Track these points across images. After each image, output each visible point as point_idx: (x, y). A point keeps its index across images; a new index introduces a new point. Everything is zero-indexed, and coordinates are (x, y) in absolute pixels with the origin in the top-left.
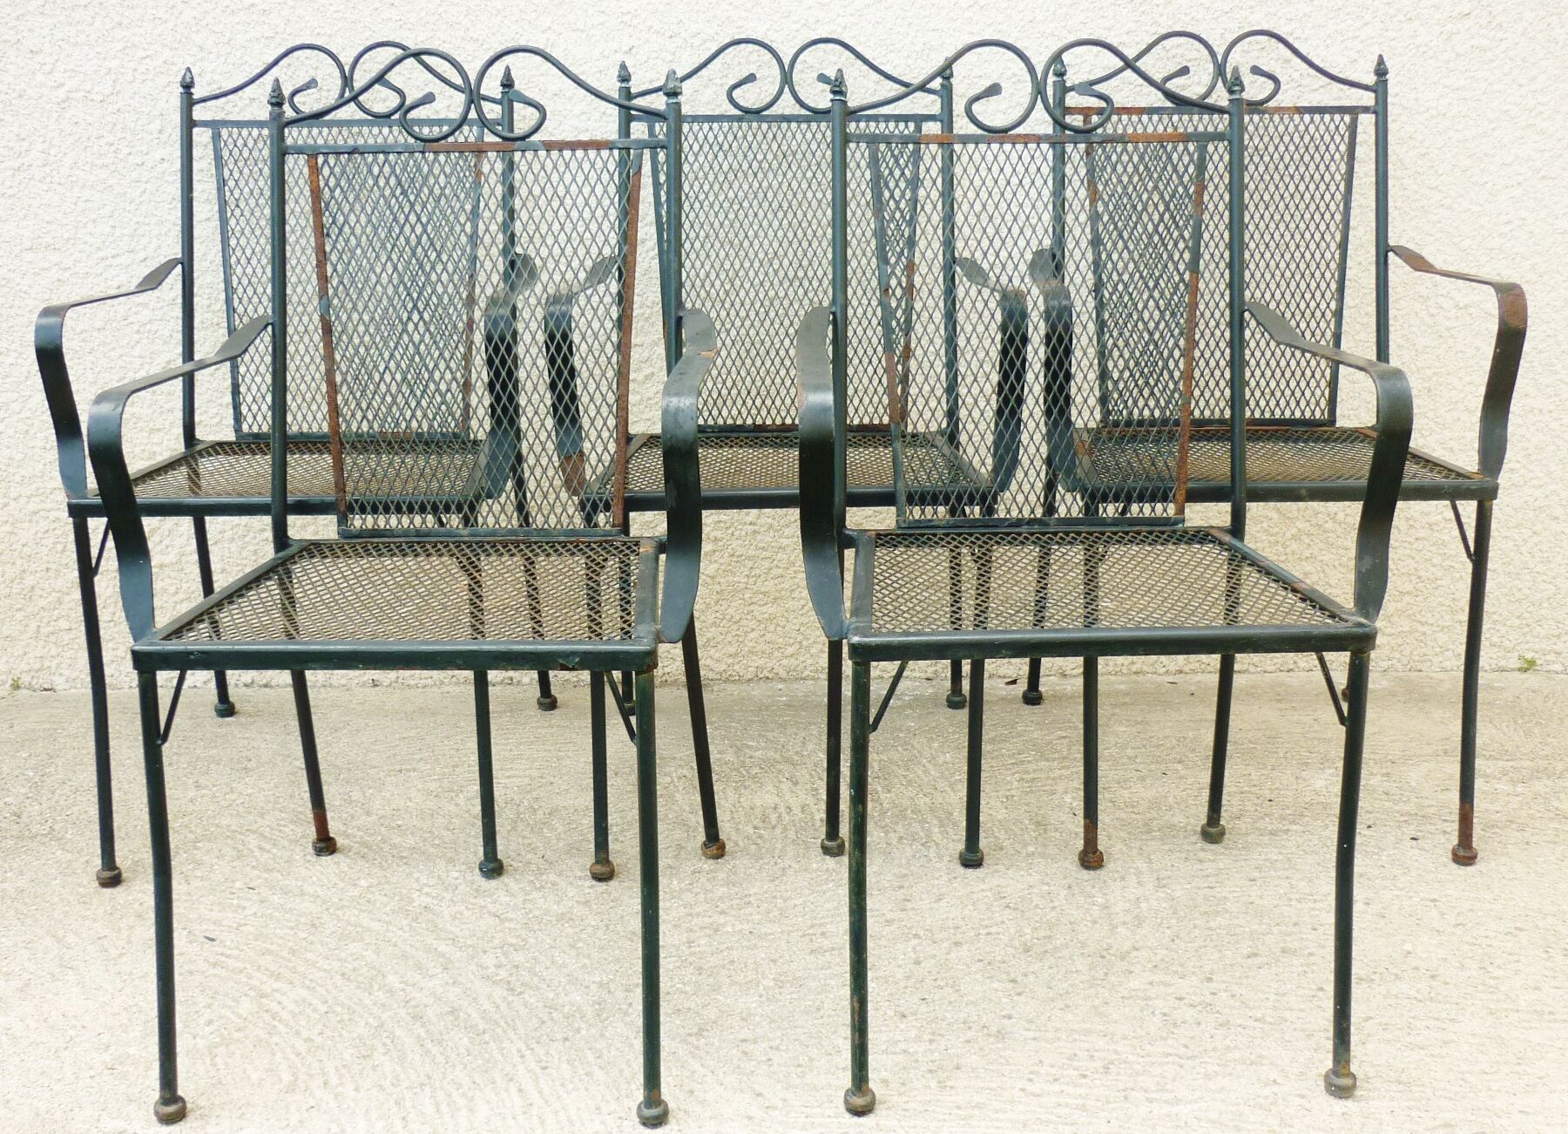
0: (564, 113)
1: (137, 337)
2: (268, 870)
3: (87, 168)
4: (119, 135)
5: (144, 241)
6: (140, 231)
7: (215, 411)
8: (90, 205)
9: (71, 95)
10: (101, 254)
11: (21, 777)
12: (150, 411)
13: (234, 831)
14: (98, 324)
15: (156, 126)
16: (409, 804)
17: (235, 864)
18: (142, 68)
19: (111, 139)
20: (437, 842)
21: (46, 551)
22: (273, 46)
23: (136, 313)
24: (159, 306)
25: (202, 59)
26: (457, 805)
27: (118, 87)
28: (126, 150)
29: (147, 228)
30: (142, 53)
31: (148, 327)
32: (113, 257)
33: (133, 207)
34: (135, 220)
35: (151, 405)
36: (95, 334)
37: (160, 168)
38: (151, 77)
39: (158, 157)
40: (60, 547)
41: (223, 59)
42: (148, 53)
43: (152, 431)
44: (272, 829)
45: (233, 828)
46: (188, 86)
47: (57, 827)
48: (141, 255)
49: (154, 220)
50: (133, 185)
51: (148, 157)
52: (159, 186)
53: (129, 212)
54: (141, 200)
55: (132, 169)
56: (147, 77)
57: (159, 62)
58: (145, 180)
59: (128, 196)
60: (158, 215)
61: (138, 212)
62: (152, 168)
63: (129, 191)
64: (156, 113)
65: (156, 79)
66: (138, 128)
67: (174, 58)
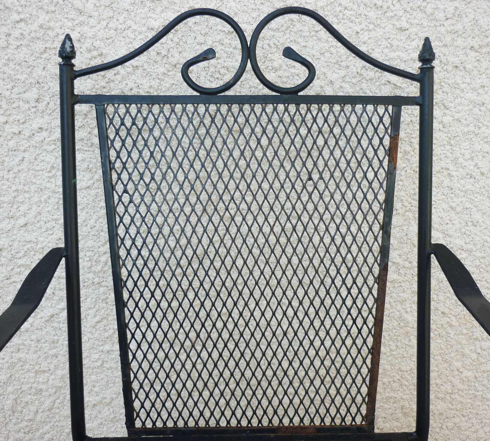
0: (463, 86)
5: (23, 208)
6: (20, 198)
7: (97, 356)
12: (35, 356)
18: (16, 33)
22: (159, 9)
25: (81, 24)
29: (27, 195)
30: (16, 17)
33: (11, 175)
34: (14, 188)
35: (36, 352)
37: (38, 138)
38: (25, 42)
39: (35, 126)
42: (22, 16)
43: (37, 372)
46: (65, 54)
48: (22, 221)
49: (33, 188)
50: (10, 153)
51: (25, 125)
52: (38, 155)
53: (8, 180)
54: (20, 168)
55: (9, 137)
56: (21, 42)
57: (35, 27)
58: (23, 148)
59: (6, 164)
60: (38, 183)
61: (17, 180)
62: (30, 137)
63: (7, 159)
64: (32, 81)
65: (31, 44)
66: (14, 96)
67: (52, 24)
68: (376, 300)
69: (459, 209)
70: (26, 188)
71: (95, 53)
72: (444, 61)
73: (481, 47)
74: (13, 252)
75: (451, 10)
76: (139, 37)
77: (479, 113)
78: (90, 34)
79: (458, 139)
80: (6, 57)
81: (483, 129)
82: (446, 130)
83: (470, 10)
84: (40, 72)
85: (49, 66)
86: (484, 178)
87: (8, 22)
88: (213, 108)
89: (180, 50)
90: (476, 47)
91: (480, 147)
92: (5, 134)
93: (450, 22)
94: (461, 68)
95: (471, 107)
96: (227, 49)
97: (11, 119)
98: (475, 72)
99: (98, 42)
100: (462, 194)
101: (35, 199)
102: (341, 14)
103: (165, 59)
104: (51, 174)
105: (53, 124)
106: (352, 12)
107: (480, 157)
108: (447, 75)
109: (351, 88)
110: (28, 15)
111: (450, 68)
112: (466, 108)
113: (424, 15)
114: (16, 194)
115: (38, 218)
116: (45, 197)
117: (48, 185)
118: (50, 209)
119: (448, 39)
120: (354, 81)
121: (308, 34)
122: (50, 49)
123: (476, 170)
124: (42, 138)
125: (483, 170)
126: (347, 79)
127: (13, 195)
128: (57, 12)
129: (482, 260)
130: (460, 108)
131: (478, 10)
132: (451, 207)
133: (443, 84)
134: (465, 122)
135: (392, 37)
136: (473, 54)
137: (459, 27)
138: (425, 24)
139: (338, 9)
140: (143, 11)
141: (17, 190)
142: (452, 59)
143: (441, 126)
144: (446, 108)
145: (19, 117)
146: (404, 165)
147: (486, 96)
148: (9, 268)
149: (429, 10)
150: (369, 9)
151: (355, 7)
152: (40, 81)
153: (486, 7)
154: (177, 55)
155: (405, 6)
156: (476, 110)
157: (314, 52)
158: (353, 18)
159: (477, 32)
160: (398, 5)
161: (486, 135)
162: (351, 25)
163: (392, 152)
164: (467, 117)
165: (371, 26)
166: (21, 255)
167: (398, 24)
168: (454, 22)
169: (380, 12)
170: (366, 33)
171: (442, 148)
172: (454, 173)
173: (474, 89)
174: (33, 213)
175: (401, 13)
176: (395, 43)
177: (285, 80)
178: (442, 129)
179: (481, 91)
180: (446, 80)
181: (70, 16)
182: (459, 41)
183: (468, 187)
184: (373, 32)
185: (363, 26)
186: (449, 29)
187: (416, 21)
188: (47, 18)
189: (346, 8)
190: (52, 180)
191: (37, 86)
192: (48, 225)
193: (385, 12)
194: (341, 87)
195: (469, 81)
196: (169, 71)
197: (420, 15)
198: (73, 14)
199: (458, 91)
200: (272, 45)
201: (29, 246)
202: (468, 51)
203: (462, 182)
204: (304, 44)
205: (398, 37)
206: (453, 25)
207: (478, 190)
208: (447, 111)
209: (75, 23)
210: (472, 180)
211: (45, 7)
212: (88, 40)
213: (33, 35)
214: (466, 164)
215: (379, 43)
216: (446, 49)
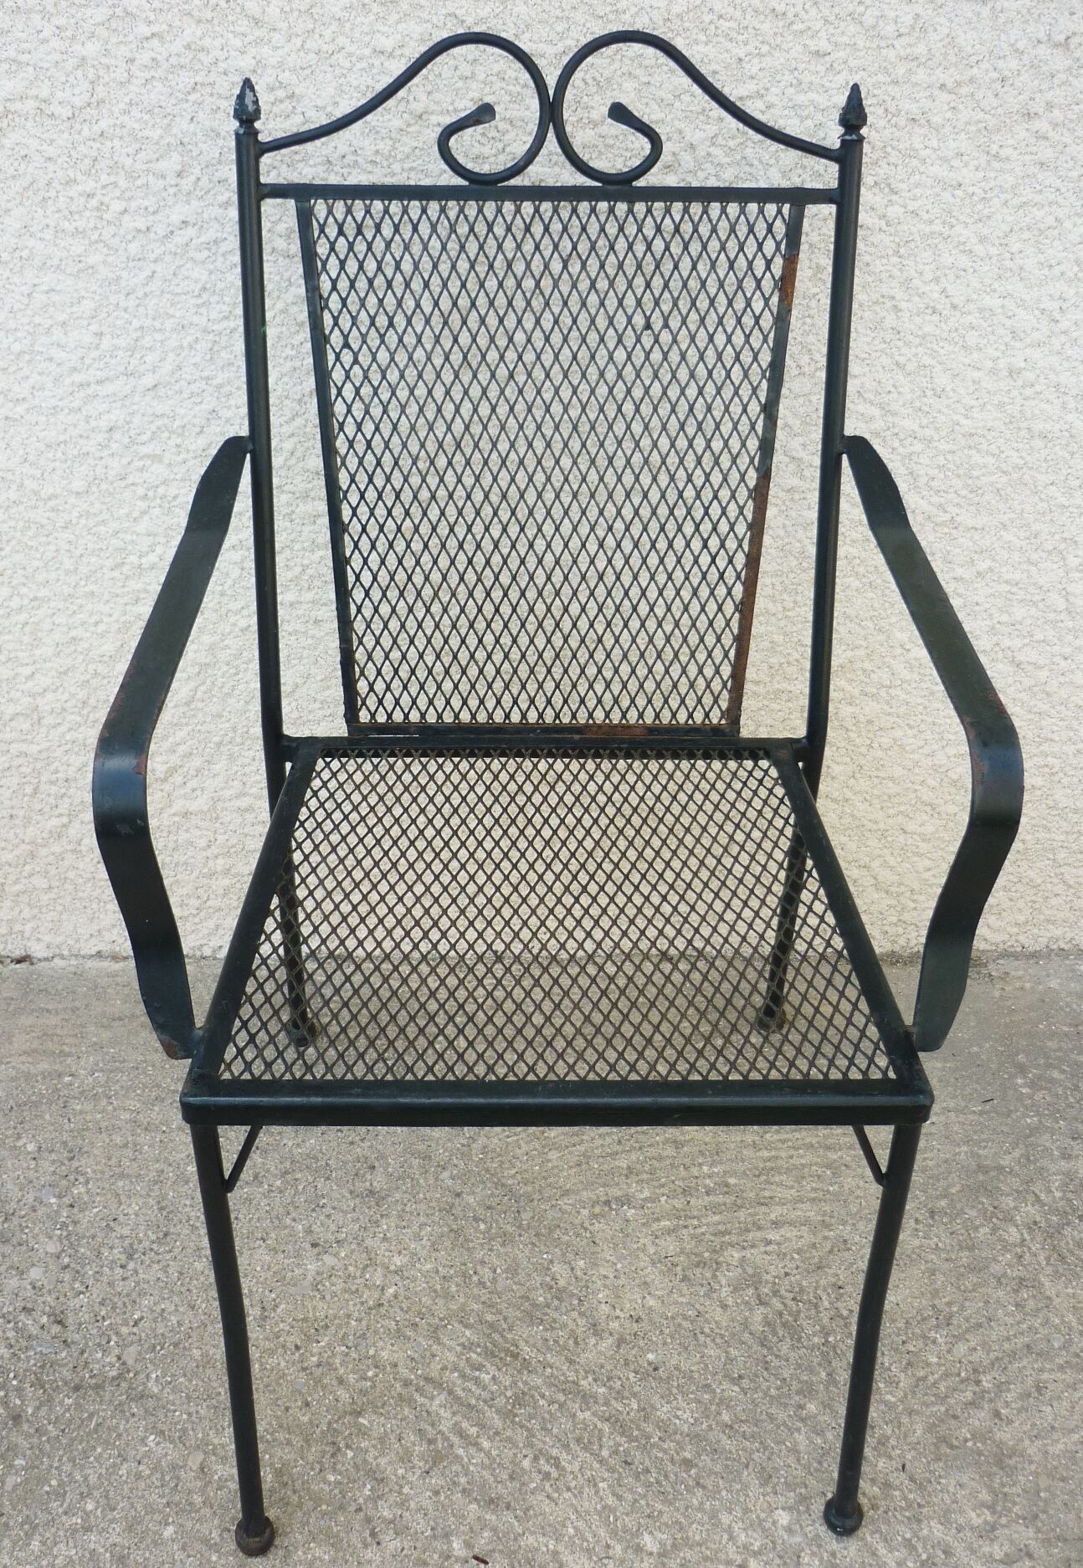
1: (142, 505)
2: (492, 1503)
3: (48, 235)
4: (104, 179)
5: (150, 359)
6: (146, 341)
8: (55, 297)
9: (12, 107)
10: (78, 378)
11: (41, 1211)
13: (407, 1383)
14: (78, 485)
15: (172, 163)
16: (651, 1302)
17: (435, 1481)
18: (145, 57)
19: (90, 185)
20: (726, 1417)
21: (8, 793)
22: (394, 17)
23: (142, 469)
24: (180, 459)
25: (259, 42)
26: (724, 1307)
27: (101, 92)
28: (117, 206)
29: (158, 336)
30: (146, 30)
31: (161, 490)
32: (99, 382)
33: (132, 302)
34: (136, 323)
36: (72, 500)
37: (180, 238)
38: (159, 73)
39: (176, 218)
40: (29, 790)
41: (298, 42)
42: (155, 28)
44: (463, 1376)
45: (404, 1372)
46: (246, 115)
47: (130, 1355)
48: (149, 380)
49: (169, 323)
50: (131, 264)
51: (158, 217)
52: (179, 267)
53: (125, 310)
54: (147, 289)
55: (129, 237)
56: (152, 73)
57: (177, 47)
58: (153, 256)
59: (123, 283)
60: (178, 314)
61: (141, 309)
62: (166, 237)
63: (124, 274)
64: (172, 140)
65: (170, 77)
66: (139, 166)
67: (207, 42)
68: (750, 527)
69: (910, 367)
70: (157, 324)
71: (281, 94)
72: (893, 109)
73: (959, 84)
74: (132, 433)
75: (907, 19)
76: (359, 66)
77: (952, 200)
78: (273, 61)
79: (912, 245)
80: (127, 100)
81: (959, 229)
82: (892, 230)
83: (942, 20)
84: (185, 125)
85: (201, 114)
86: (958, 314)
87: (131, 38)
88: (490, 208)
89: (429, 88)
90: (950, 85)
91: (951, 260)
92: (122, 231)
93: (904, 40)
94: (923, 122)
95: (937, 190)
96: (511, 88)
97: (134, 205)
98: (948, 129)
99: (287, 73)
100: (918, 341)
101: (173, 343)
102: (712, 27)
103: (404, 104)
104: (200, 301)
105: (205, 216)
106: (732, 24)
107: (951, 277)
108: (897, 134)
109: (727, 155)
110: (165, 27)
111: (902, 123)
112: (929, 192)
113: (859, 28)
114: (139, 334)
115: (177, 376)
116: (190, 339)
117: (195, 319)
118: (197, 359)
119: (901, 71)
120: (731, 143)
121: (653, 62)
122: (203, 85)
123: (943, 300)
124: (185, 240)
125: (956, 301)
126: (720, 140)
127: (135, 335)
128: (215, 21)
129: (949, 457)
130: (918, 192)
131: (956, 20)
132: (897, 364)
133: (889, 149)
134: (926, 217)
135: (801, 66)
136: (945, 97)
137: (921, 49)
138: (861, 44)
139: (707, 18)
140: (366, 21)
141: (142, 328)
142: (907, 106)
143: (883, 223)
144: (893, 192)
145: (146, 203)
146: (816, 290)
147: (965, 171)
148: (124, 461)
149: (869, 20)
150: (762, 17)
151: (738, 14)
152: (186, 140)
153: (969, 15)
154: (424, 97)
155: (826, 12)
156: (947, 196)
157: (662, 93)
158: (733, 34)
159: (953, 59)
160: (813, 11)
161: (962, 239)
162: (729, 45)
163: (786, 284)
164: (929, 207)
165: (765, 49)
166: (145, 438)
167: (813, 45)
168: (912, 40)
169: (781, 24)
170: (756, 60)
171: (884, 261)
172: (903, 305)
173: (945, 160)
174: (167, 367)
175: (818, 25)
176: (807, 78)
177: (611, 142)
178: (884, 227)
179: (956, 163)
180: (895, 143)
181: (238, 29)
182: (921, 75)
183: (928, 329)
184: (768, 59)
185: (750, 48)
186: (903, 53)
187: (845, 39)
188: (199, 33)
189: (721, 17)
190: (203, 310)
191: (180, 149)
192: (194, 388)
193: (792, 23)
194: (709, 154)
195: (934, 143)
196: (409, 125)
197: (853, 28)
198: (243, 25)
199: (915, 162)
200: (590, 81)
201: (159, 423)
202: (936, 92)
203: (918, 320)
204: (646, 80)
205: (812, 68)
206: (910, 45)
207: (945, 335)
208: (894, 198)
209: (247, 40)
210: (936, 318)
211: (196, 13)
212: (269, 71)
213: (173, 60)
214: (927, 289)
215: (778, 77)
216: (896, 89)
